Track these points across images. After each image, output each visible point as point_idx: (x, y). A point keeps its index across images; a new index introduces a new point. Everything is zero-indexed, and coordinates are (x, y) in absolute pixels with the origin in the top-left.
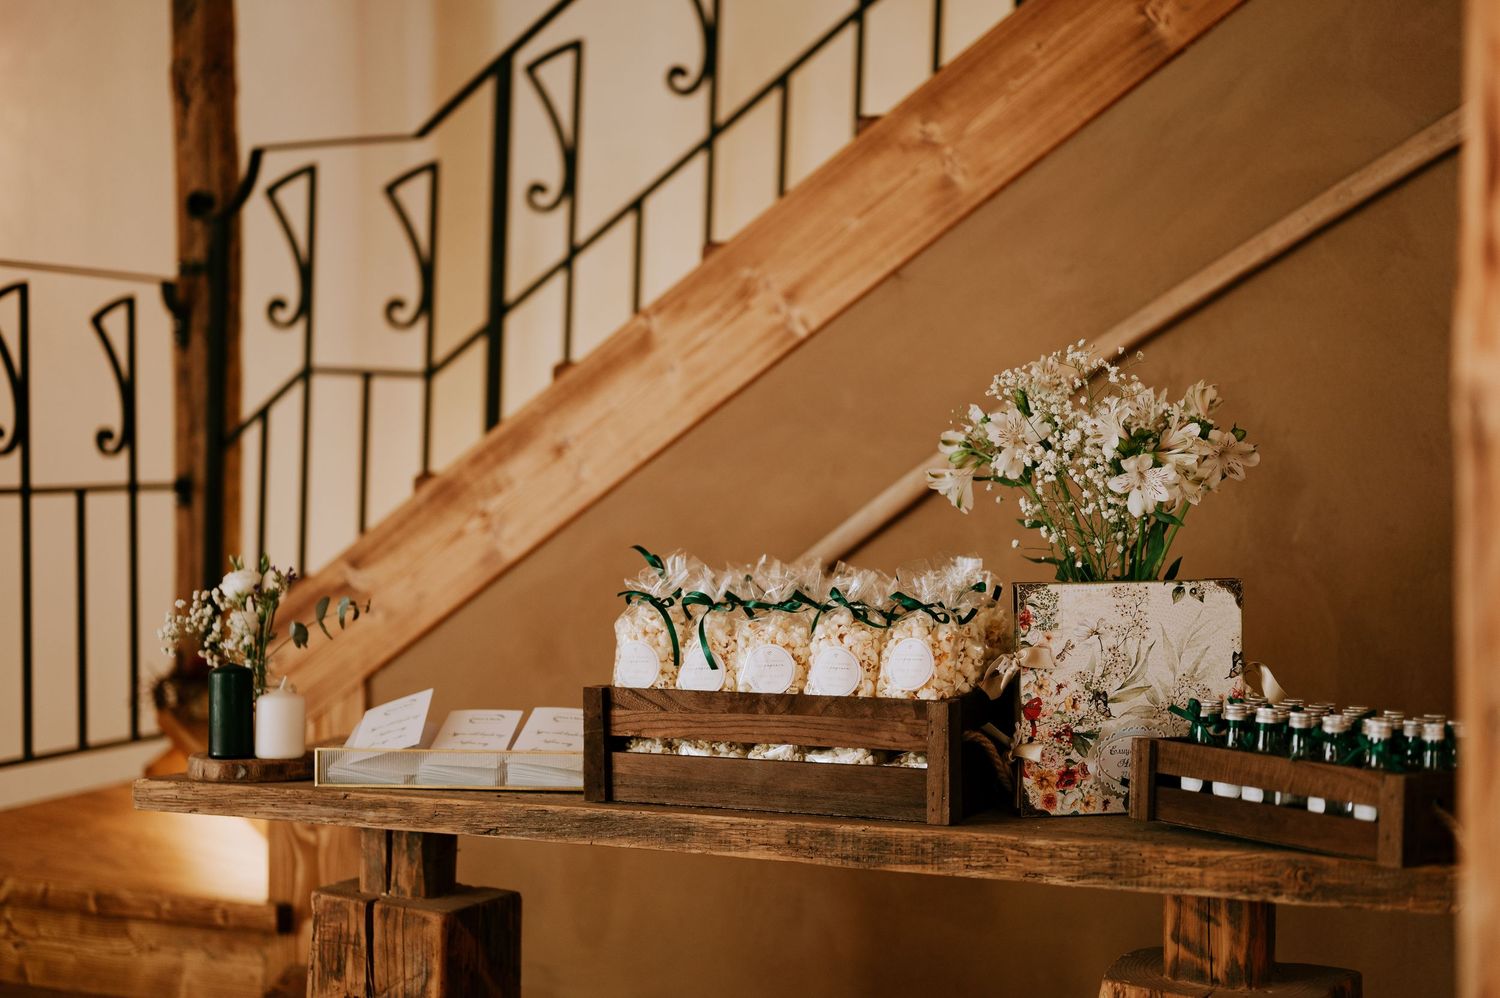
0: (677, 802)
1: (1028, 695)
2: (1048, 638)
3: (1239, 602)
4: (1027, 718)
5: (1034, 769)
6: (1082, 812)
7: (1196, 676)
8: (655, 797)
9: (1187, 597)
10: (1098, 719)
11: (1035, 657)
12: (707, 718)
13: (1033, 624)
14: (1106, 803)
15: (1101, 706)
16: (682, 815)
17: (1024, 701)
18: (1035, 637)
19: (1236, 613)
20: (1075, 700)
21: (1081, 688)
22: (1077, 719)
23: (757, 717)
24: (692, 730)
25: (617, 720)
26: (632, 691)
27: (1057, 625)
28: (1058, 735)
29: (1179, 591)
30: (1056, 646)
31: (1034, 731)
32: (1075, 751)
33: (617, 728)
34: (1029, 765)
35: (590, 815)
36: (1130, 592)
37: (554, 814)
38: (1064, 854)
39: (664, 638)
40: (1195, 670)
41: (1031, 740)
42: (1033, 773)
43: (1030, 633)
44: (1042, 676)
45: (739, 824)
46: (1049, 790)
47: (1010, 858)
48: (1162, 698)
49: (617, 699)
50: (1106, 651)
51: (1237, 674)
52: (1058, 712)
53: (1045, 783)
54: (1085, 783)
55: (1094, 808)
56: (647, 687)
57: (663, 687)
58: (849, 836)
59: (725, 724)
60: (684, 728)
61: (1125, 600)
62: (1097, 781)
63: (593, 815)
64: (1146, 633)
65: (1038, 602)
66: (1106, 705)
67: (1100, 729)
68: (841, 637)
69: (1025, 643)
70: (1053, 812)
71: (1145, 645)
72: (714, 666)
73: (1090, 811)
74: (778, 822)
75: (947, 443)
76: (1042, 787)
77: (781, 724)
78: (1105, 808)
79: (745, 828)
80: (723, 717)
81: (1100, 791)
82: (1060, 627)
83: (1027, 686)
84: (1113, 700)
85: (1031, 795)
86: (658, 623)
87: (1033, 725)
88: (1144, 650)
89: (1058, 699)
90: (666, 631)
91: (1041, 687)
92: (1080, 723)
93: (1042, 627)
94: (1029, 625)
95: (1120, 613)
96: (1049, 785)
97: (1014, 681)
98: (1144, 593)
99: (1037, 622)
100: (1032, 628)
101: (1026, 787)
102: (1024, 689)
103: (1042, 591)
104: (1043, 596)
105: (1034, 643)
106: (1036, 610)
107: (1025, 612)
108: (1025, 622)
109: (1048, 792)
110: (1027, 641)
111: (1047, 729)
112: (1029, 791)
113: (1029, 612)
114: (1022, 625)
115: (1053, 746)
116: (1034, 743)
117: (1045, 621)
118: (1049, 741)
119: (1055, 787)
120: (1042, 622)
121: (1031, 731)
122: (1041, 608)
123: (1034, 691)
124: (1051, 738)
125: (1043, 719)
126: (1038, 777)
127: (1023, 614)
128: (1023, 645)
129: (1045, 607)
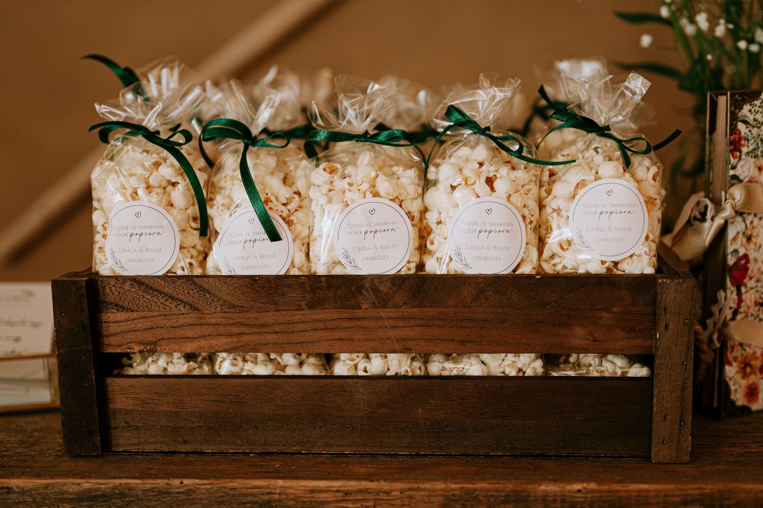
0: (224, 448)
1: (736, 251)
2: (760, 169)
4: (733, 284)
5: (738, 352)
8: (186, 442)
11: (750, 197)
12: (269, 317)
13: (745, 150)
16: (257, 483)
17: (731, 260)
18: (746, 168)
23: (359, 313)
24: (246, 338)
25: (113, 328)
26: (137, 281)
31: (740, 301)
33: (113, 340)
34: (733, 348)
35: (90, 490)
37: (23, 492)
39: (181, 194)
41: (735, 313)
42: (736, 359)
43: (741, 163)
44: (752, 222)
45: (360, 491)
46: (752, 379)
49: (111, 294)
53: (748, 370)
56: (160, 273)
57: (186, 273)
58: (555, 501)
59: (301, 327)
60: (231, 335)
63: (96, 490)
65: (750, 118)
68: (490, 181)
69: (735, 177)
70: (754, 407)
72: (274, 236)
74: (427, 485)
76: (745, 375)
77: (401, 323)
79: (370, 497)
80: (298, 316)
83: (734, 239)
85: (733, 388)
86: (169, 169)
87: (739, 294)
90: (183, 184)
91: (749, 239)
93: (754, 154)
94: (741, 152)
96: (753, 372)
99: (748, 147)
100: (743, 157)
101: (728, 379)
102: (731, 244)
103: (756, 102)
104: (757, 109)
105: (745, 177)
106: (748, 130)
107: (736, 134)
108: (735, 146)
109: (751, 382)
110: (737, 174)
111: (753, 297)
112: (731, 383)
113: (740, 133)
114: (732, 152)
115: (758, 319)
116: (739, 317)
117: (758, 144)
118: (754, 313)
119: (758, 374)
120: (754, 146)
121: (736, 301)
122: (754, 127)
123: (742, 245)
124: (757, 308)
125: (751, 283)
126: (741, 363)
127: (734, 136)
128: (733, 181)
129: (759, 125)
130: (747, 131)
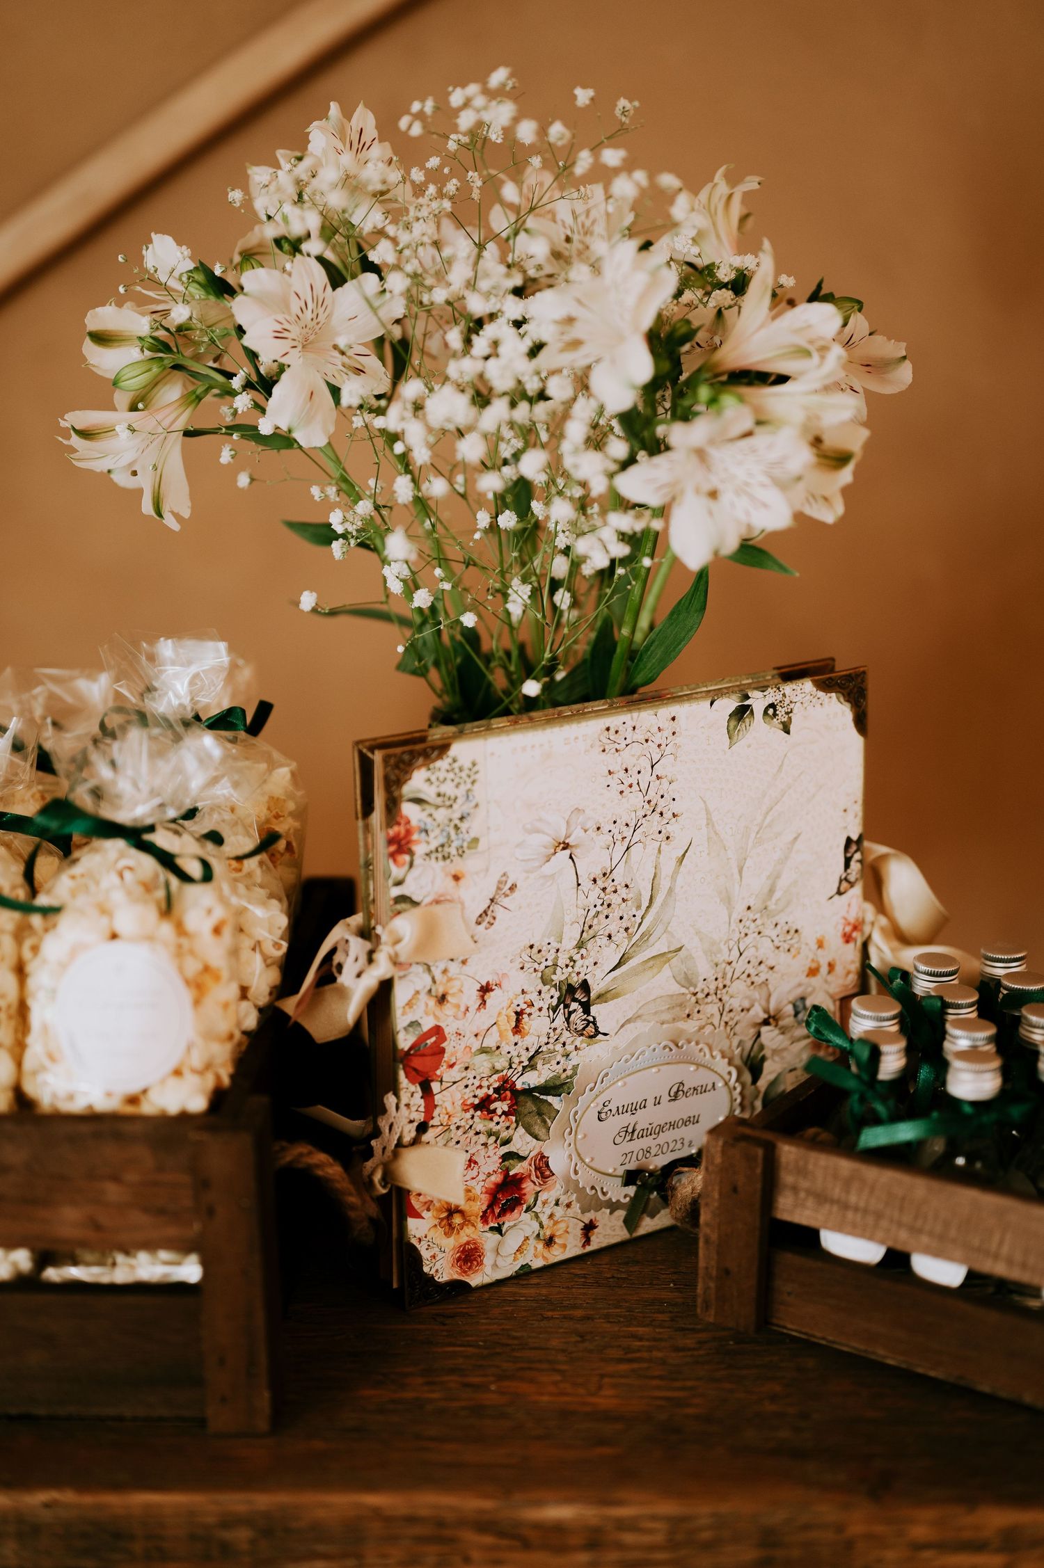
1: (414, 1024)
2: (456, 878)
3: (861, 723)
4: (412, 1081)
6: (537, 1264)
7: (772, 906)
9: (758, 726)
10: (569, 1048)
11: (429, 936)
13: (419, 849)
14: (589, 1228)
15: (578, 1017)
17: (405, 1041)
18: (426, 880)
19: (855, 743)
20: (519, 1014)
21: (532, 982)
22: (525, 1057)
27: (475, 841)
28: (484, 1105)
29: (742, 713)
30: (474, 896)
31: (430, 1106)
32: (521, 1130)
36: (639, 736)
38: (629, 1538)
40: (771, 891)
41: (422, 1128)
42: (428, 1207)
43: (415, 872)
44: (445, 971)
46: (467, 1234)
47: (475, 1555)
48: (704, 969)
50: (586, 883)
51: (852, 884)
52: (484, 1051)
53: (457, 1220)
54: (542, 1197)
55: (564, 1246)
61: (631, 757)
62: (572, 1185)
64: (672, 829)
65: (429, 793)
66: (587, 1010)
67: (575, 1068)
69: (402, 899)
70: (475, 1280)
71: (672, 852)
73: (557, 1255)
75: (101, 338)
76: (450, 1229)
78: (587, 1241)
81: (576, 1207)
82: (482, 845)
83: (409, 1004)
84: (602, 997)
85: (425, 1254)
87: (427, 1092)
88: (668, 866)
89: (482, 1020)
91: (442, 999)
92: (531, 1065)
93: (442, 854)
94: (411, 853)
95: (616, 787)
96: (467, 1221)
97: (382, 997)
98: (667, 733)
99: (428, 843)
100: (418, 861)
101: (414, 1241)
102: (404, 1013)
103: (439, 764)
104: (442, 775)
105: (425, 897)
106: (425, 813)
107: (399, 824)
108: (401, 846)
109: (464, 1239)
110: (407, 893)
111: (458, 1096)
112: (422, 1248)
113: (408, 822)
114: (393, 855)
115: (472, 1133)
116: (429, 1136)
117: (449, 836)
118: (463, 1123)
119: (480, 1225)
120: (442, 840)
121: (422, 1109)
122: (437, 807)
123: (427, 1013)
124: (468, 1115)
125: (449, 1075)
126: (440, 1210)
127: (396, 828)
128: (399, 907)
129: (448, 803)
130: (423, 816)
